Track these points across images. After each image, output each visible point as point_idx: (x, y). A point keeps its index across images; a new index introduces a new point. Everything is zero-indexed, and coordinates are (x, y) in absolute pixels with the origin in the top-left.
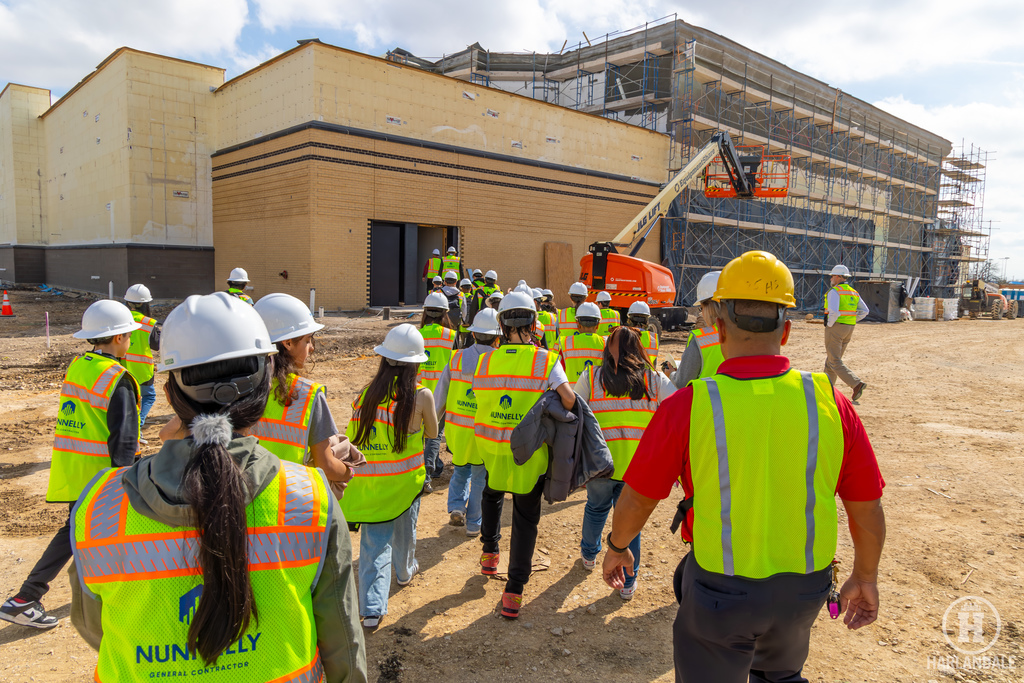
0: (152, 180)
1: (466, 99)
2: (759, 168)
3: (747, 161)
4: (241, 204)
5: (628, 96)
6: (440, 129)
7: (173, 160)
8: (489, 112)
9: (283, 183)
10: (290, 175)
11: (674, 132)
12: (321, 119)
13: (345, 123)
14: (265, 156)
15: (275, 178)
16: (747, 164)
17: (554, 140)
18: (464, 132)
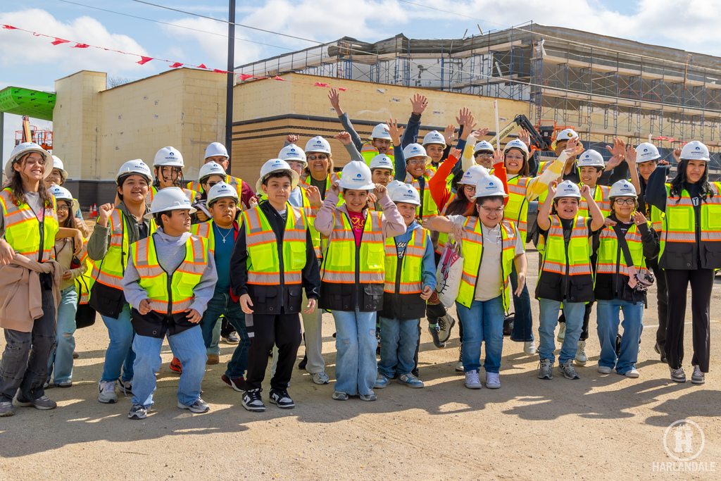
0: (193, 142)
1: (379, 93)
2: (553, 133)
3: (546, 129)
4: (245, 157)
5: (504, 74)
6: (362, 112)
7: (205, 130)
8: (393, 99)
9: (272, 146)
10: (277, 142)
11: (534, 99)
12: (294, 113)
13: (307, 114)
14: (262, 130)
15: (267, 143)
16: (546, 131)
17: (439, 113)
18: (377, 112)
